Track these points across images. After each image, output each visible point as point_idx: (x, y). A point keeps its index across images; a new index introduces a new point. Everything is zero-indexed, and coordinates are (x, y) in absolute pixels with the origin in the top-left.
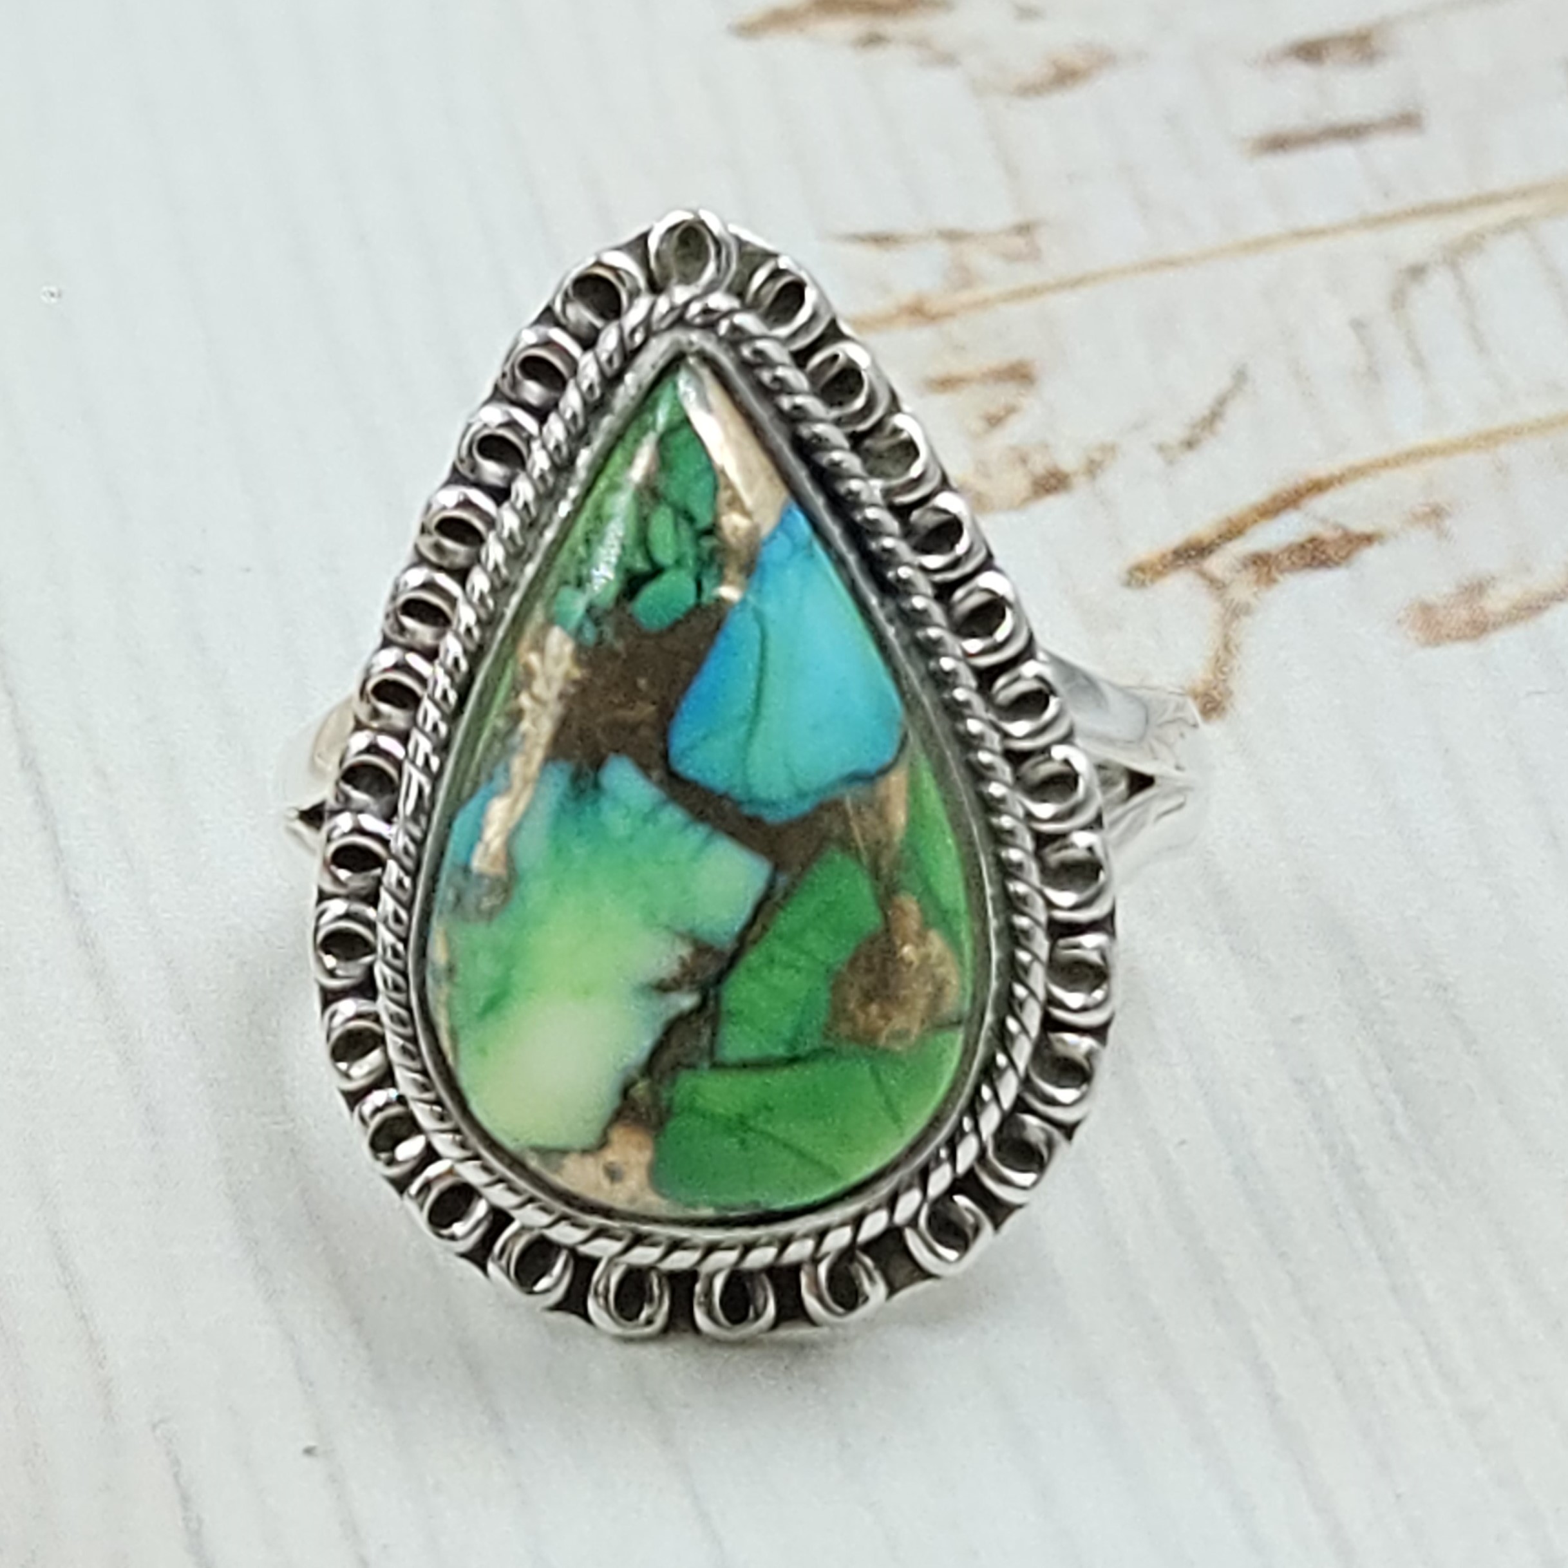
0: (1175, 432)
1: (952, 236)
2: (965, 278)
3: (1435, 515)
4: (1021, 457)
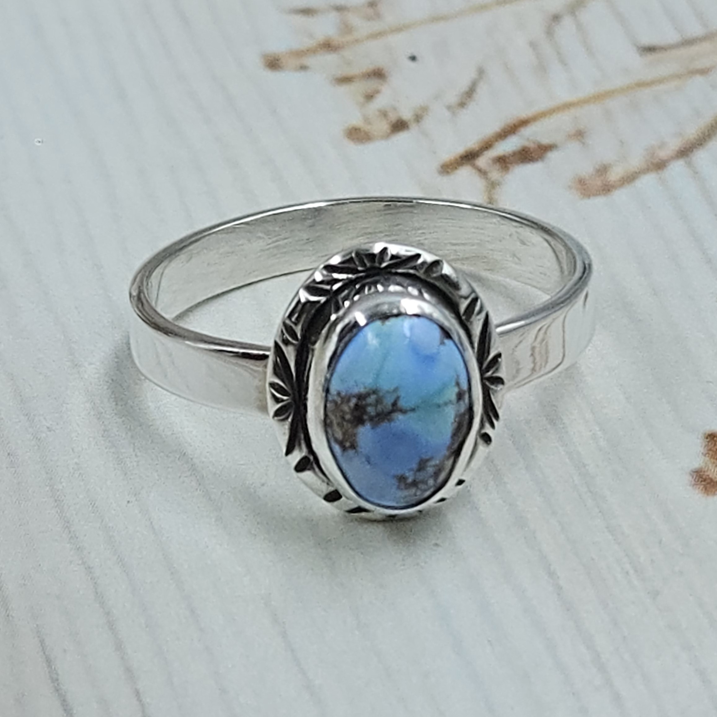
0: (454, 99)
1: (339, 9)
2: (347, 29)
3: (579, 135)
4: (384, 114)
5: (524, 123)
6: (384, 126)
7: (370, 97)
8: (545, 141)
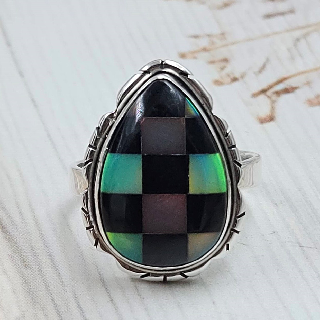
0: (257, 69)
1: (209, 36)
2: (213, 43)
3: (308, 83)
4: (228, 75)
5: (285, 79)
6: (229, 80)
7: (222, 69)
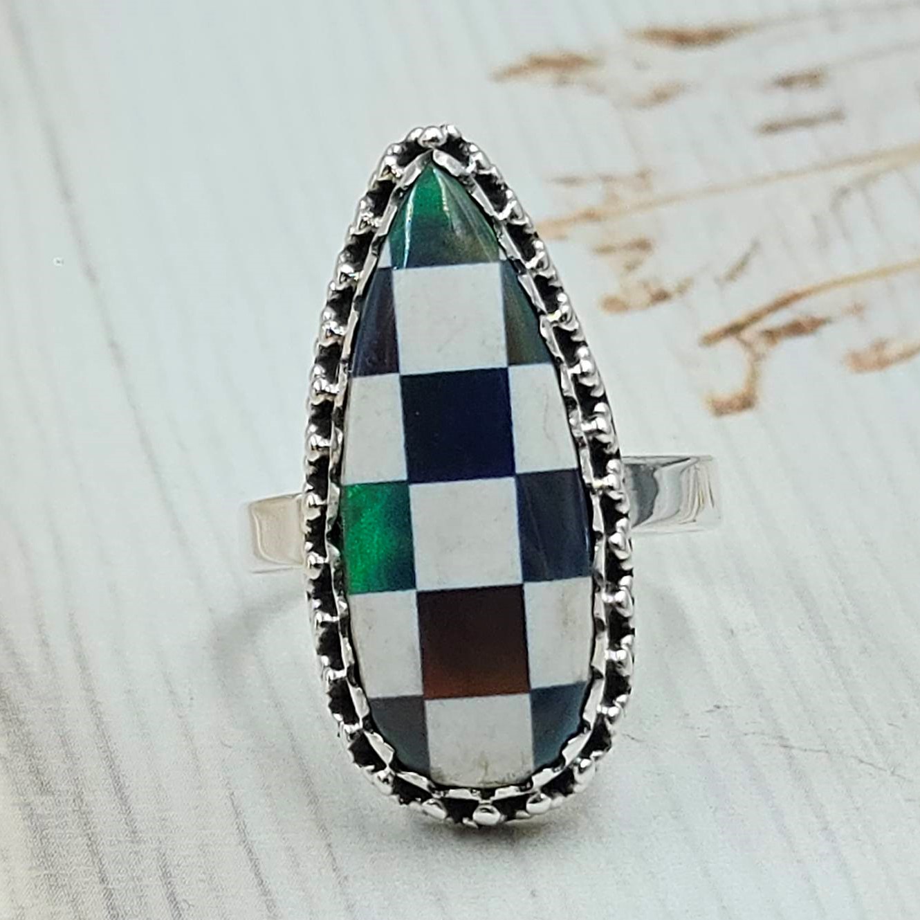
0: (723, 270)
1: (607, 179)
3: (858, 310)
4: (645, 285)
5: (796, 297)
6: (644, 297)
7: (631, 267)
8: (819, 314)
